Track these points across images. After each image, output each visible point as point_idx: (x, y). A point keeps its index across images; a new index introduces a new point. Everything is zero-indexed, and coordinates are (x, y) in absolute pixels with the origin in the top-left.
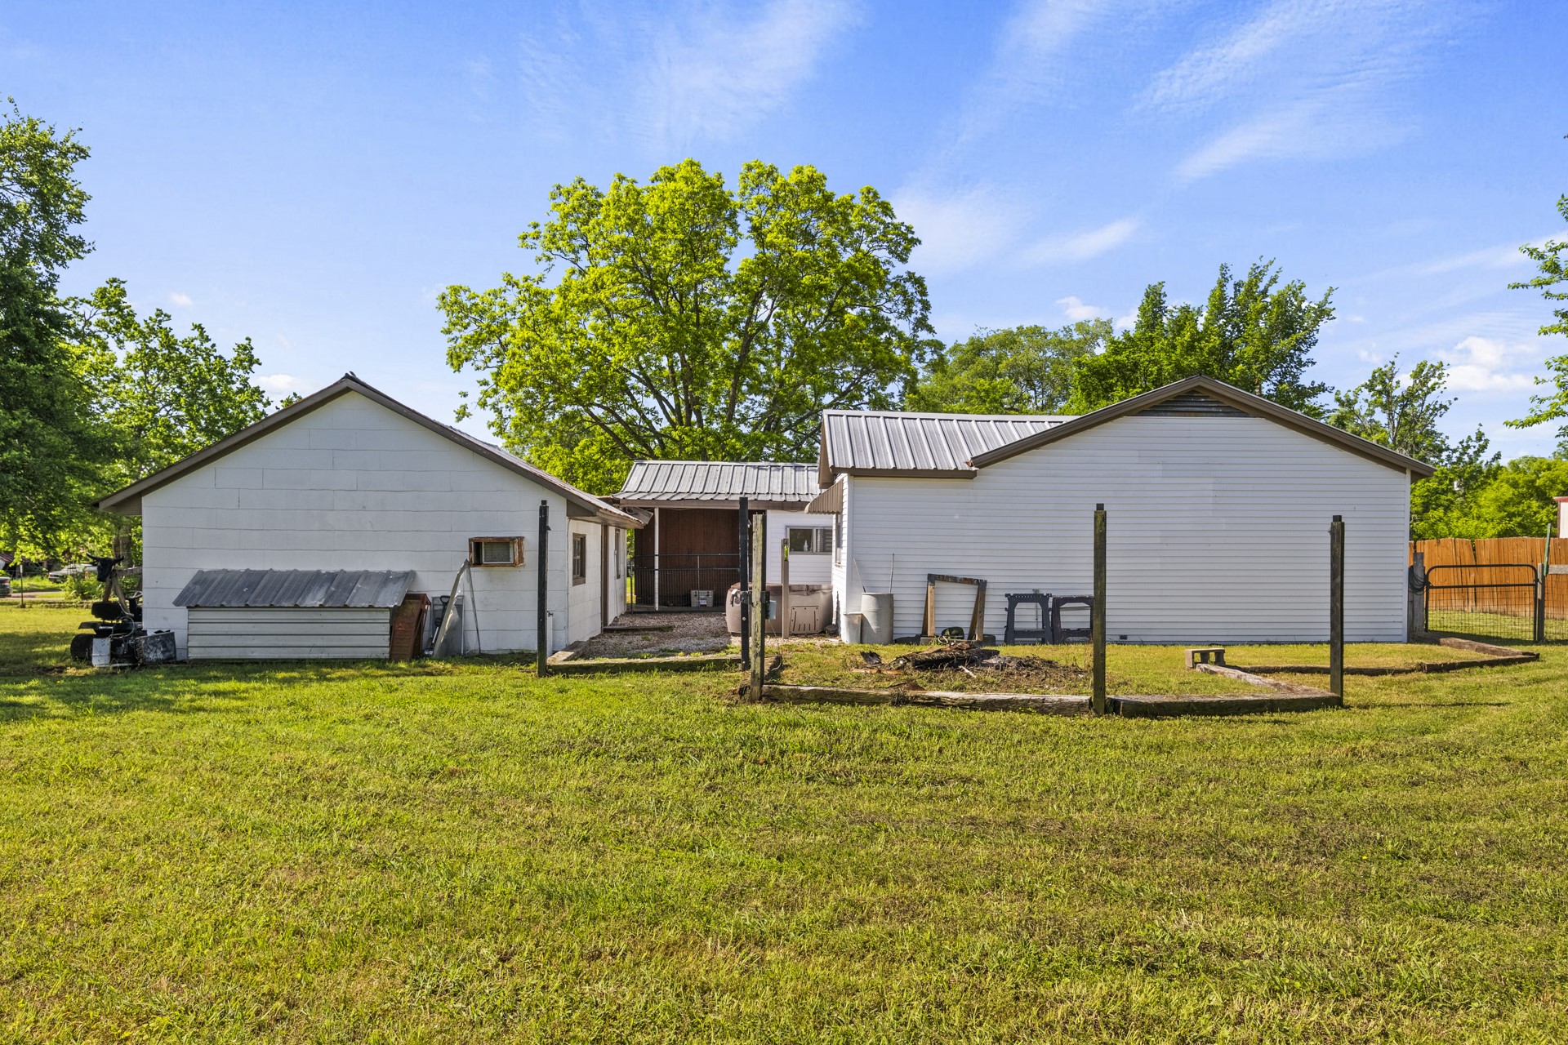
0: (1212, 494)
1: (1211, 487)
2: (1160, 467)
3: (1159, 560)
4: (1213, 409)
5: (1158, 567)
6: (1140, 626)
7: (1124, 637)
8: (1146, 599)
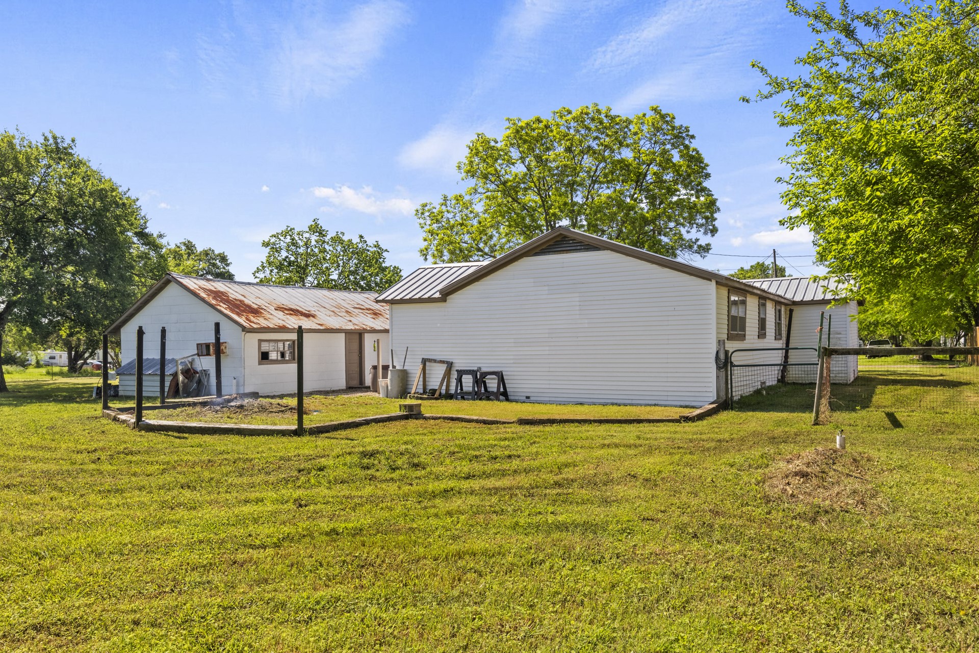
0: (578, 303)
1: (577, 299)
2: (546, 288)
3: (547, 348)
4: (579, 248)
5: (547, 353)
6: (536, 390)
7: (528, 397)
8: (539, 373)
